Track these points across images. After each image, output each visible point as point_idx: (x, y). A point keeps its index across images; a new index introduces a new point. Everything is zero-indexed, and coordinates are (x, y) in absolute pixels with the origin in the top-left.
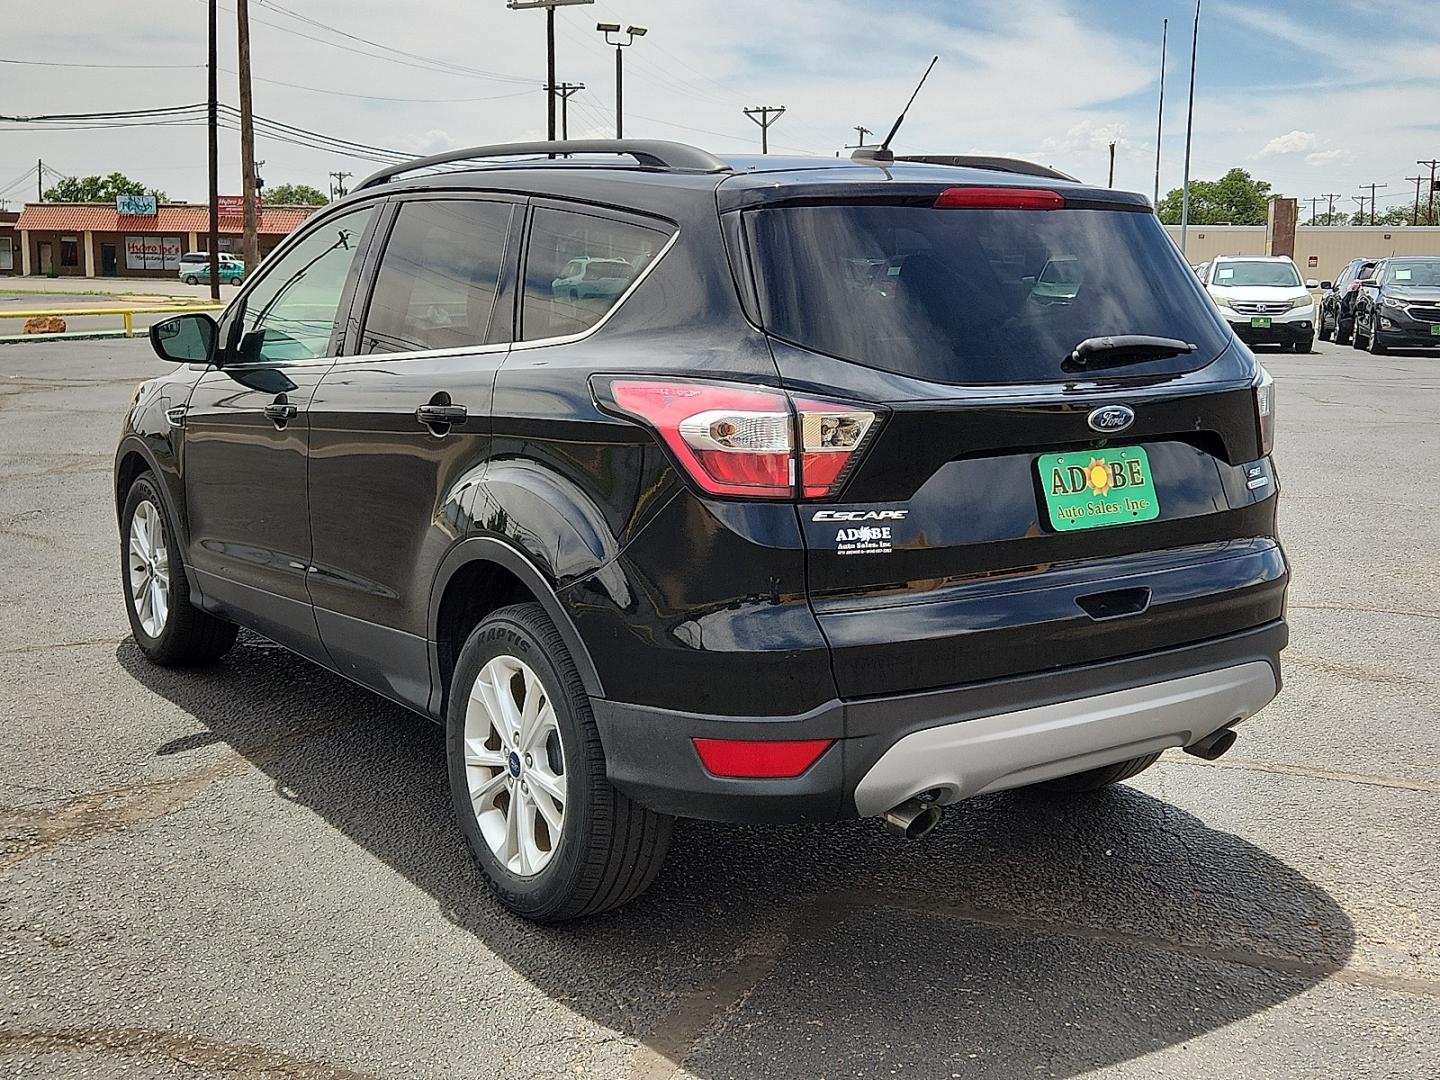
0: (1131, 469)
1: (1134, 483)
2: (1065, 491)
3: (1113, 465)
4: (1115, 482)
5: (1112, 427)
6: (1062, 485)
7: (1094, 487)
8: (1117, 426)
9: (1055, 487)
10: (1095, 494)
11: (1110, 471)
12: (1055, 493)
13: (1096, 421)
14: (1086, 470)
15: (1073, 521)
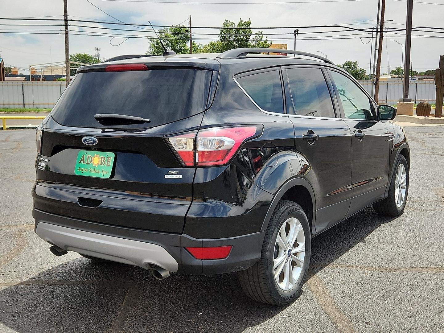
0: (108, 160)
1: (107, 165)
2: (84, 163)
3: (102, 157)
4: (101, 163)
5: (89, 144)
6: (84, 161)
7: (94, 163)
8: (90, 143)
9: (81, 161)
10: (93, 166)
11: (100, 159)
12: (80, 162)
13: (84, 141)
14: (93, 157)
15: (82, 173)
